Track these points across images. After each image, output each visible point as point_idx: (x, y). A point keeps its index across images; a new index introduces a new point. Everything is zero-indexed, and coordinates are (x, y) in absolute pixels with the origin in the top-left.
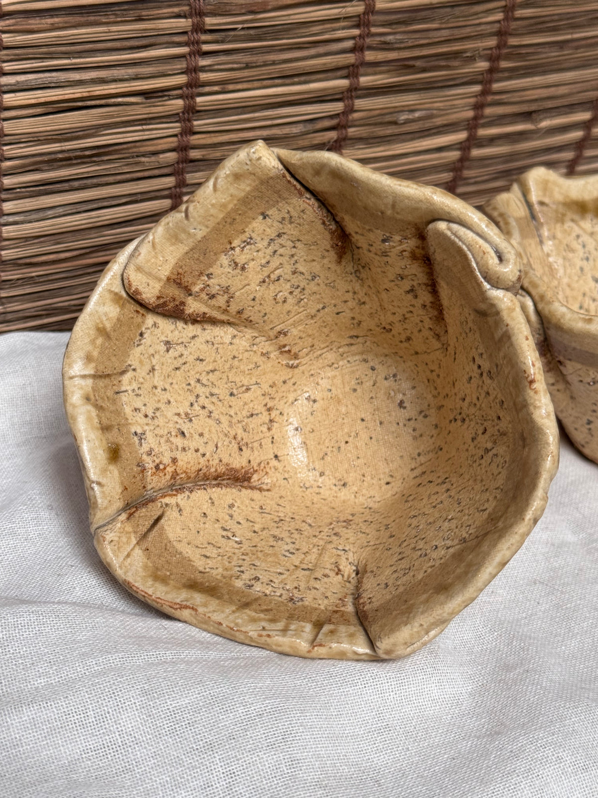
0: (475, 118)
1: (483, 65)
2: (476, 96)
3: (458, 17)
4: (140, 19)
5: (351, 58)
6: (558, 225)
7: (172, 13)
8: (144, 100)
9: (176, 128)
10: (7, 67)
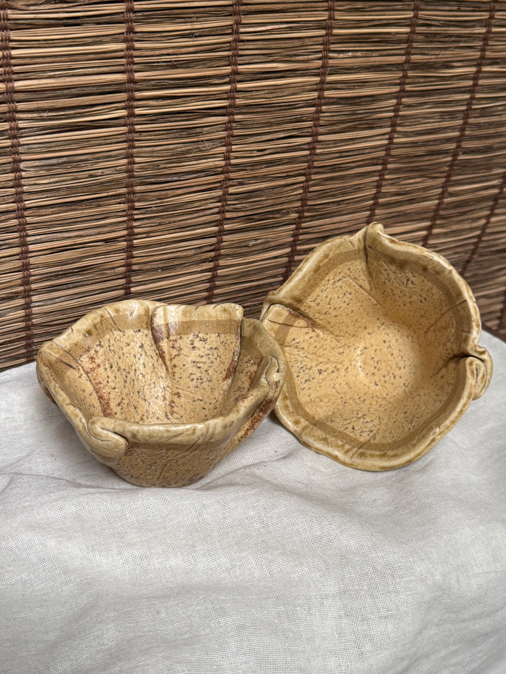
0: (294, 241)
1: (295, 215)
2: (293, 230)
3: (276, 193)
4: (99, 206)
5: (218, 217)
7: (117, 201)
8: (105, 244)
9: (124, 255)
10: (30, 233)
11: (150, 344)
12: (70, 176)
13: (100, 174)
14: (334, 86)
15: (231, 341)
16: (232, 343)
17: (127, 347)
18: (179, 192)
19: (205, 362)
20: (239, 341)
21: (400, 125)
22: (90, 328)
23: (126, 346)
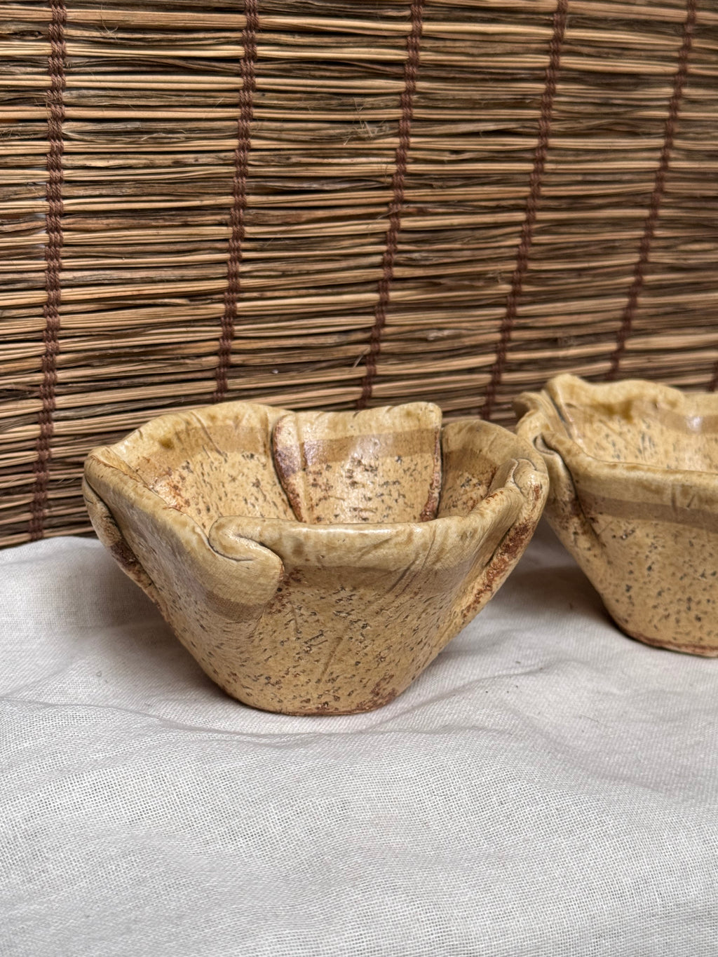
0: (503, 341)
1: (506, 288)
2: (501, 319)
3: (478, 239)
4: (186, 225)
5: (380, 273)
6: (587, 425)
7: (215, 220)
8: (189, 302)
9: (218, 331)
10: (66, 263)
11: (271, 483)
12: (143, 160)
13: (192, 161)
14: (576, 48)
15: (425, 464)
16: (426, 467)
17: (233, 484)
18: (320, 214)
19: (376, 509)
20: (439, 463)
21: (679, 136)
22: (169, 436)
23: (230, 481)
